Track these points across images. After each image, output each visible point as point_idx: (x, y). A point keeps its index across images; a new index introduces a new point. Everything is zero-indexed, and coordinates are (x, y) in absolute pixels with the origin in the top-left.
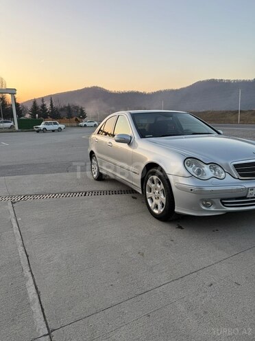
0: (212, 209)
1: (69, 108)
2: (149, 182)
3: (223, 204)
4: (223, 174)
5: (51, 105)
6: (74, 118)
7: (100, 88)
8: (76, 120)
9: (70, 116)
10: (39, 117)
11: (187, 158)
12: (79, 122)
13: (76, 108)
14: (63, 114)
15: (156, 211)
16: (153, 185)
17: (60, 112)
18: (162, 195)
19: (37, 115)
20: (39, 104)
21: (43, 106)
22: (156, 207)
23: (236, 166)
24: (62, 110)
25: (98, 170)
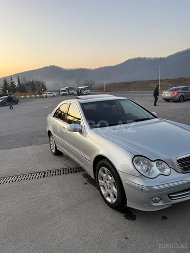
0: (160, 204)
1: (33, 83)
2: (100, 172)
3: (170, 198)
4: (169, 170)
5: (19, 82)
6: (37, 91)
7: (56, 66)
8: (39, 92)
9: (34, 90)
10: (9, 92)
11: (135, 156)
12: (41, 94)
13: (38, 82)
14: (28, 88)
15: (109, 200)
16: (105, 175)
17: (26, 87)
18: (114, 187)
19: (7, 91)
20: (9, 82)
21: (12, 83)
22: (109, 195)
23: (179, 161)
24: (28, 85)
25: (56, 147)
